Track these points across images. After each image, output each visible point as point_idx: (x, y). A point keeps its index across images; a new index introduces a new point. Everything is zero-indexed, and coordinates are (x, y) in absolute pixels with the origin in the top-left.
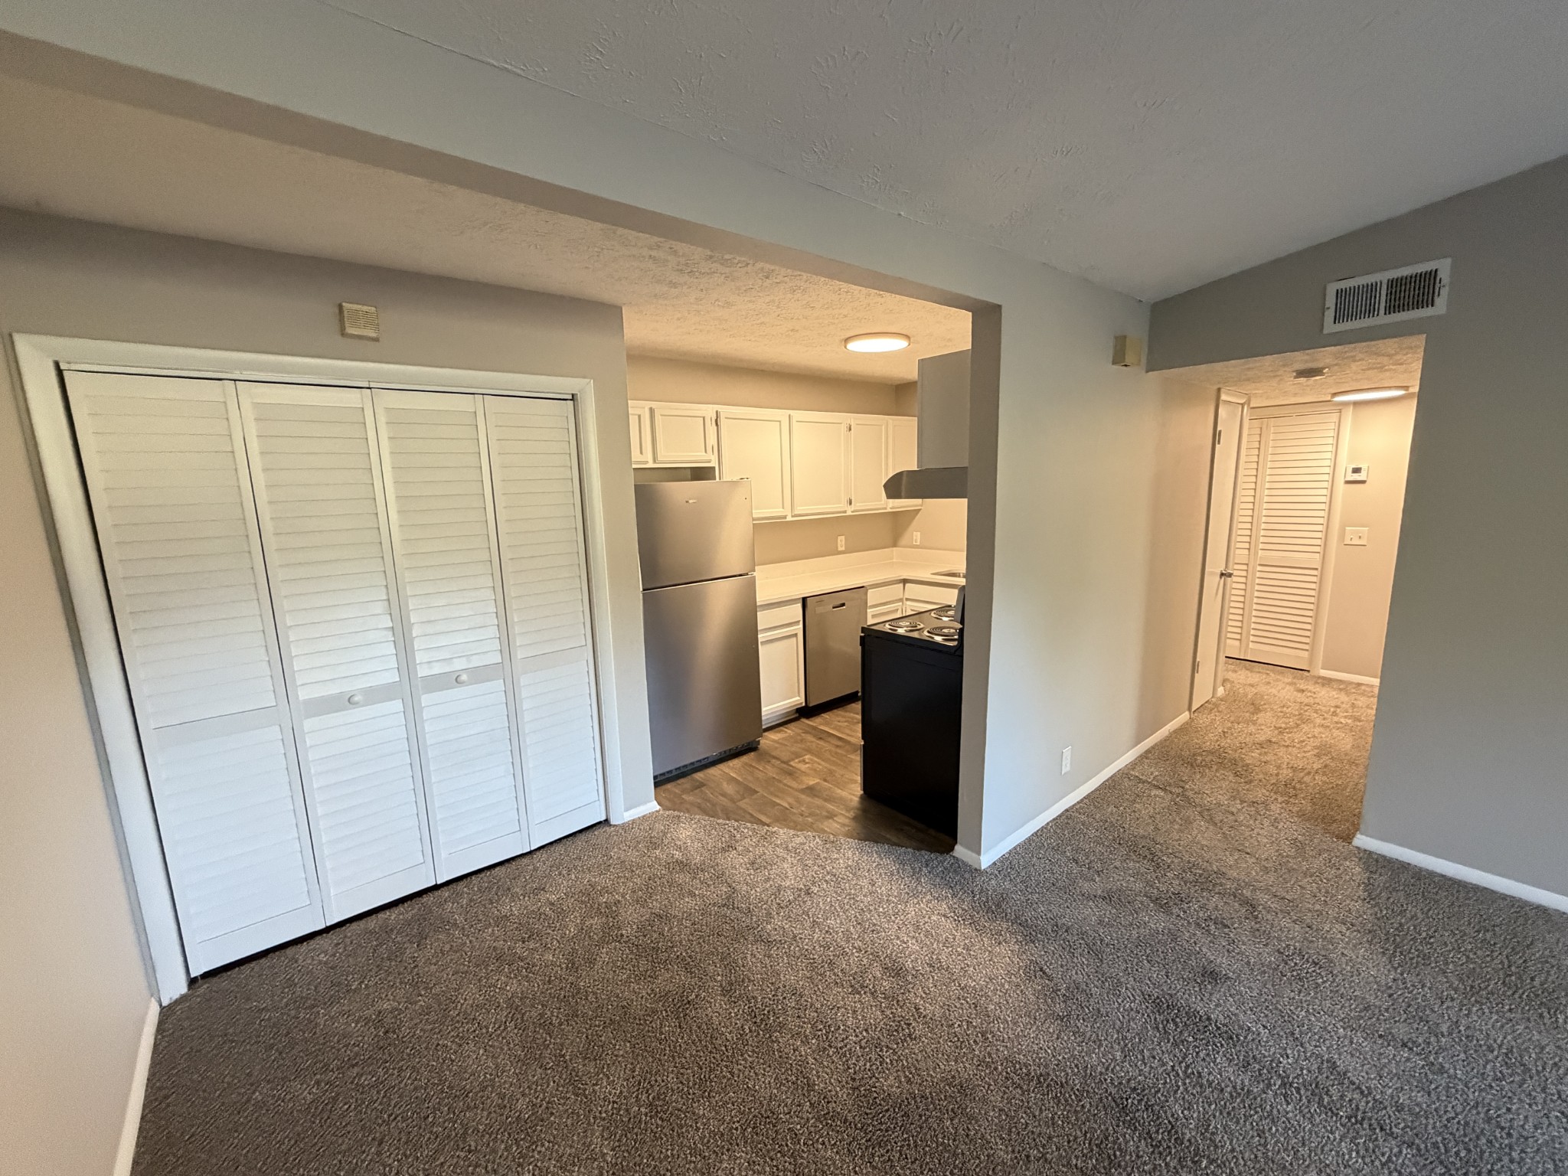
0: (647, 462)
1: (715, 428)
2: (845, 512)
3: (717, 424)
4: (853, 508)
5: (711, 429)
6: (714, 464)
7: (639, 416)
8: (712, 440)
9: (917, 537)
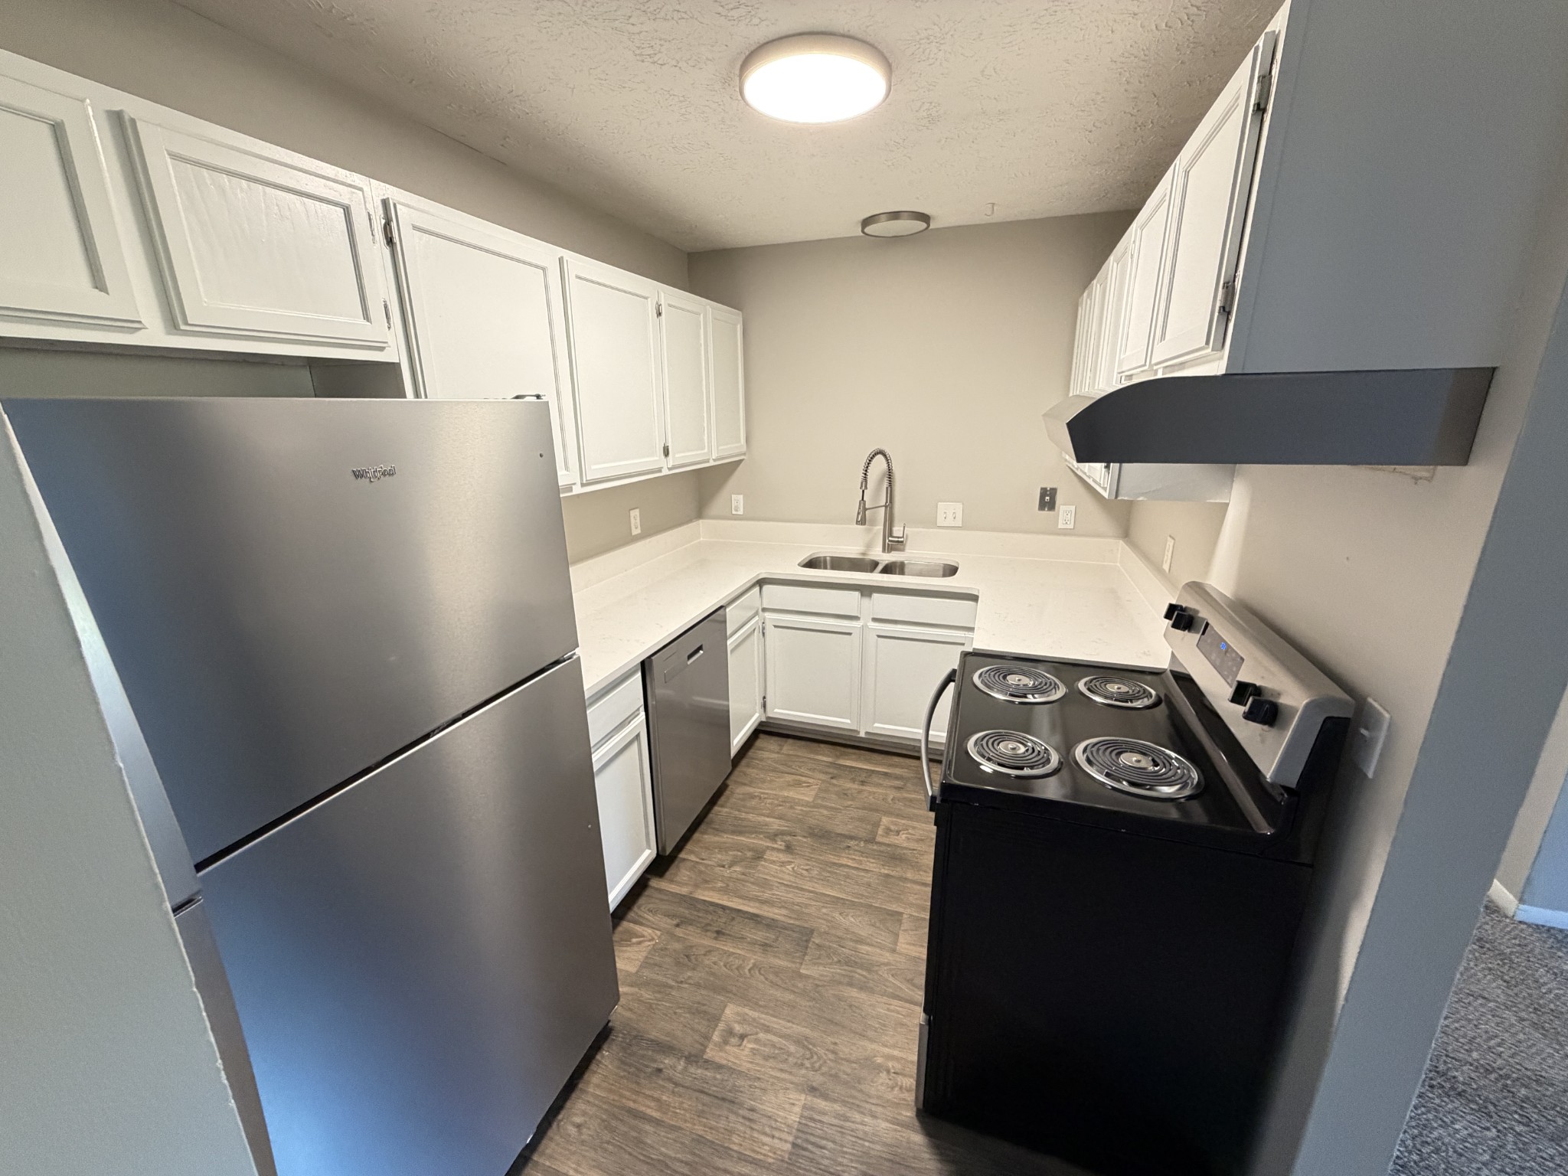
0: (134, 325)
1: (387, 251)
2: (660, 470)
3: (390, 241)
4: (671, 461)
5: (375, 253)
6: (394, 353)
7: (58, 131)
8: (380, 287)
9: (738, 502)
